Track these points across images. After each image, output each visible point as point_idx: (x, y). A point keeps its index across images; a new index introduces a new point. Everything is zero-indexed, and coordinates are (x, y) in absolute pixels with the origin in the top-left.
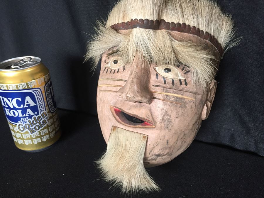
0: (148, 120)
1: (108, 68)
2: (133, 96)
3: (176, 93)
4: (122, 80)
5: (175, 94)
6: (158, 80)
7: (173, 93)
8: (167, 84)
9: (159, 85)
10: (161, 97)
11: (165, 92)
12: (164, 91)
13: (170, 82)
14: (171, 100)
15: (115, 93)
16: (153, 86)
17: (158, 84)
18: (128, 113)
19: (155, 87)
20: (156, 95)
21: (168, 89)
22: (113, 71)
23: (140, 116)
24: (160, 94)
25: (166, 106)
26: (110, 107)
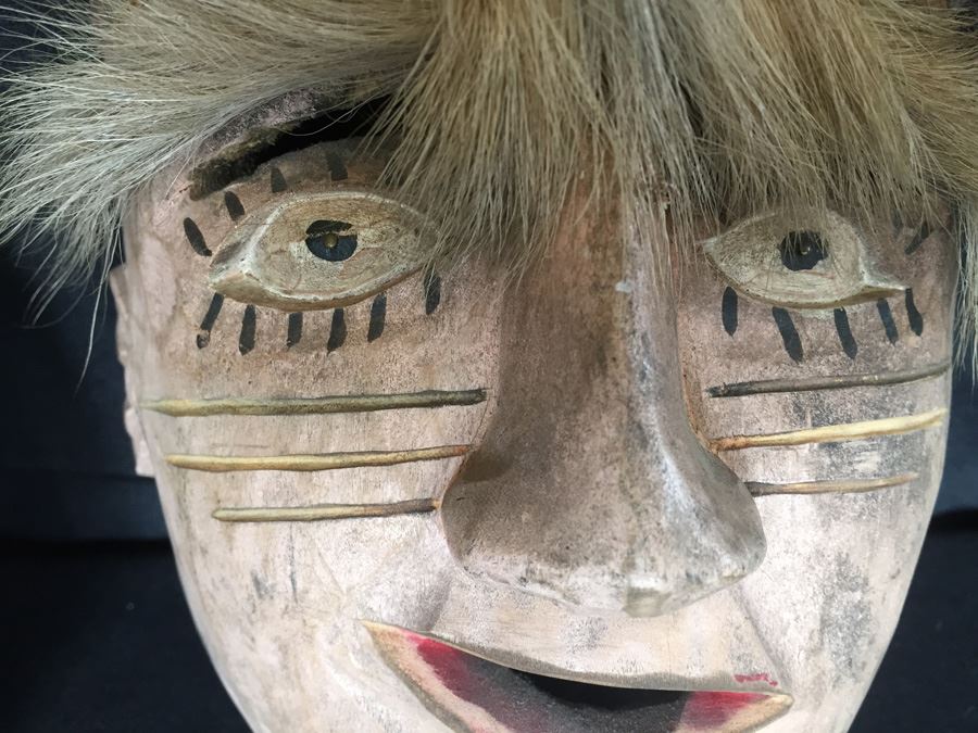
0: (745, 673)
1: (254, 298)
2: (688, 575)
3: (882, 409)
4: (434, 400)
5: (876, 417)
6: (740, 335)
7: (864, 416)
8: (811, 355)
9: (755, 377)
10: (793, 468)
11: (814, 426)
12: (809, 421)
13: (827, 334)
14: (863, 475)
15: (405, 517)
16: (715, 392)
17: (748, 373)
18: (588, 675)
19: (732, 402)
20: (759, 467)
21: (831, 398)
22: (317, 322)
23: (695, 673)
24: (788, 445)
25: (836, 527)
26: (374, 634)
